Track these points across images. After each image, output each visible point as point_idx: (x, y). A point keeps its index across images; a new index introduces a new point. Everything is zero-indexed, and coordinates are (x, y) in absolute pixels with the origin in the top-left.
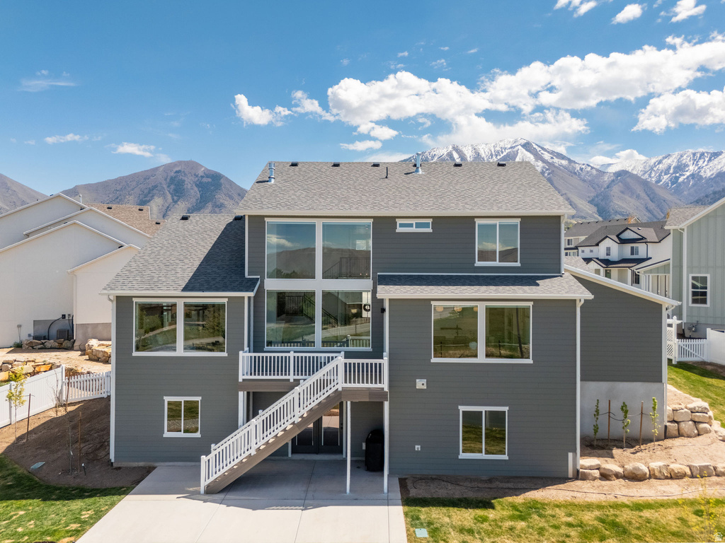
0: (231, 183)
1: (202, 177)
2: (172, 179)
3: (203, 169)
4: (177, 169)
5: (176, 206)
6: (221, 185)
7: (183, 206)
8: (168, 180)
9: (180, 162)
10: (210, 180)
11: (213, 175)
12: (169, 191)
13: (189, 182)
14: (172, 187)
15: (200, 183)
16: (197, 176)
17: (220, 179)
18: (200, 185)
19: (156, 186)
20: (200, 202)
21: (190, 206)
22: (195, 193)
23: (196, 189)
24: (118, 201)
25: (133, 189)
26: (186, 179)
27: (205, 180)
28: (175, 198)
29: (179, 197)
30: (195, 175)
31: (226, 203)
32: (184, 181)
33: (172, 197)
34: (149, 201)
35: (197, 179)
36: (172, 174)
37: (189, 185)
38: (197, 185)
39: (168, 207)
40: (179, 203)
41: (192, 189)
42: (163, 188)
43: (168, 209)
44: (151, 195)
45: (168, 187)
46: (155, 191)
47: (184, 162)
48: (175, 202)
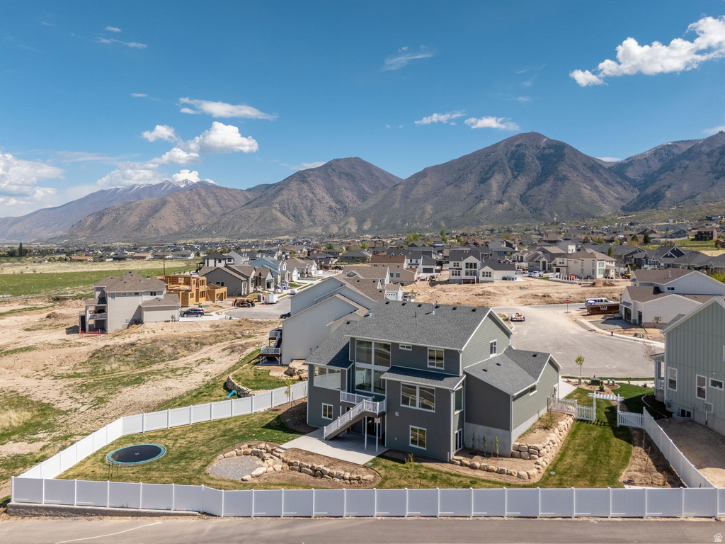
0: (576, 152)
1: (544, 148)
2: (513, 154)
3: (545, 140)
4: (518, 143)
5: (516, 181)
6: (563, 155)
7: (523, 181)
8: (509, 155)
9: (521, 136)
10: (552, 151)
11: (556, 145)
12: (509, 167)
13: (530, 156)
14: (513, 162)
15: (542, 155)
16: (539, 148)
17: (563, 150)
18: (543, 158)
19: (496, 163)
20: (541, 176)
21: (530, 180)
22: (535, 165)
23: (537, 162)
24: (460, 179)
25: (474, 168)
26: (527, 152)
27: (547, 151)
28: (515, 173)
29: (520, 172)
30: (536, 147)
31: (569, 175)
32: (524, 155)
33: (512, 172)
34: (489, 178)
35: (538, 151)
36: (513, 148)
37: (530, 158)
38: (538, 158)
39: (508, 183)
40: (519, 178)
41: (533, 162)
42: (504, 164)
43: (508, 185)
44: (491, 172)
45: (509, 162)
46: (495, 168)
47: (525, 134)
48: (515, 177)
